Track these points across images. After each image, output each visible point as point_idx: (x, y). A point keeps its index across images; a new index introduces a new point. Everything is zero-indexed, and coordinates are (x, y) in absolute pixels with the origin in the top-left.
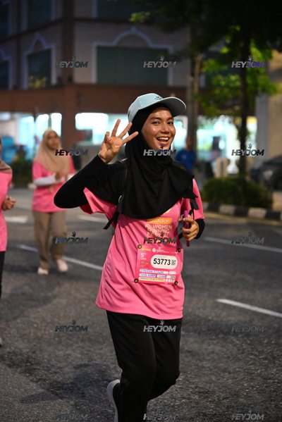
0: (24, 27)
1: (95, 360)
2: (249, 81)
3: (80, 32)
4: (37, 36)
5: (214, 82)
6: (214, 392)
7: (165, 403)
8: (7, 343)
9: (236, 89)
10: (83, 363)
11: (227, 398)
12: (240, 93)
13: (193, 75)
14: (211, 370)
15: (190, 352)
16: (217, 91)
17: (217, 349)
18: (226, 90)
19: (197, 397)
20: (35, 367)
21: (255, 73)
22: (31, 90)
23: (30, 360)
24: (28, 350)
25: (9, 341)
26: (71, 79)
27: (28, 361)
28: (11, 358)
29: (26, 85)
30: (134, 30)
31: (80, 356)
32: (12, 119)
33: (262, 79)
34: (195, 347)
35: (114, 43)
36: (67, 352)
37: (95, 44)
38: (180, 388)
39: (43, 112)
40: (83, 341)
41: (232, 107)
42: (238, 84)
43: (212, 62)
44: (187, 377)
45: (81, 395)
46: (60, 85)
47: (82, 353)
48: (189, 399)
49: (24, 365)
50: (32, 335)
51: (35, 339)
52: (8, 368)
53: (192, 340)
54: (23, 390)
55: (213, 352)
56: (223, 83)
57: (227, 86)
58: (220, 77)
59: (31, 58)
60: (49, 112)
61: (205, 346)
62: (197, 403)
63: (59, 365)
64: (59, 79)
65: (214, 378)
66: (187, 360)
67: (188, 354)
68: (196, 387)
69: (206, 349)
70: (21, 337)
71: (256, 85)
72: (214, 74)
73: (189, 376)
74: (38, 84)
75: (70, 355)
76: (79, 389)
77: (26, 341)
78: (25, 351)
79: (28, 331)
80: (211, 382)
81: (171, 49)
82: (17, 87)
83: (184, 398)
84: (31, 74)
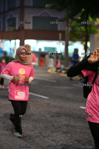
0: (6, 9)
1: (38, 128)
2: (88, 29)
3: (26, 11)
4: (11, 12)
5: (76, 29)
6: (82, 141)
7: (64, 144)
9: (83, 32)
10: (33, 129)
11: (87, 143)
12: (85, 33)
13: (68, 26)
14: (80, 132)
15: (72, 126)
16: (77, 33)
17: (81, 125)
18: (80, 32)
19: (76, 142)
21: (90, 26)
22: (9, 31)
26: (23, 28)
29: (7, 29)
30: (46, 11)
31: (32, 127)
32: (2, 42)
33: (93, 28)
34: (74, 124)
35: (39, 15)
36: (27, 125)
37: (32, 15)
38: (70, 139)
39: (13, 39)
40: (32, 121)
41: (82, 38)
42: (84, 30)
43: (75, 22)
44: (71, 135)
45: (33, 141)
46: (19, 30)
47: (33, 126)
48: (73, 143)
52: (6, 131)
53: (72, 121)
54: (12, 139)
55: (80, 126)
56: (79, 29)
57: (80, 31)
58: (78, 28)
59: (9, 20)
60: (15, 39)
61: (77, 124)
62: (76, 144)
63: (25, 130)
64: (19, 28)
65: (81, 135)
66: (71, 128)
67: (71, 127)
68: (75, 139)
69: (78, 125)
71: (91, 30)
72: (76, 26)
73: (72, 134)
74: (11, 29)
75: (28, 126)
76: (33, 139)
80: (80, 137)
81: (59, 17)
82: (4, 30)
83: (71, 142)
84: (9, 26)
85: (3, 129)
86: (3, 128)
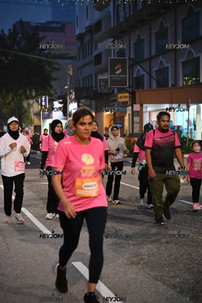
8: (177, 275)
20: (199, 294)
23: (195, 288)
24: (193, 281)
25: (179, 274)
27: (193, 290)
28: (181, 287)
29: (181, 83)
49: (191, 292)
50: (195, 269)
51: (197, 272)
59: (183, 63)
70: (187, 270)
77: (191, 274)
78: (191, 281)
79: (192, 266)
84: (184, 76)
85: (173, 289)
86: (172, 287)
